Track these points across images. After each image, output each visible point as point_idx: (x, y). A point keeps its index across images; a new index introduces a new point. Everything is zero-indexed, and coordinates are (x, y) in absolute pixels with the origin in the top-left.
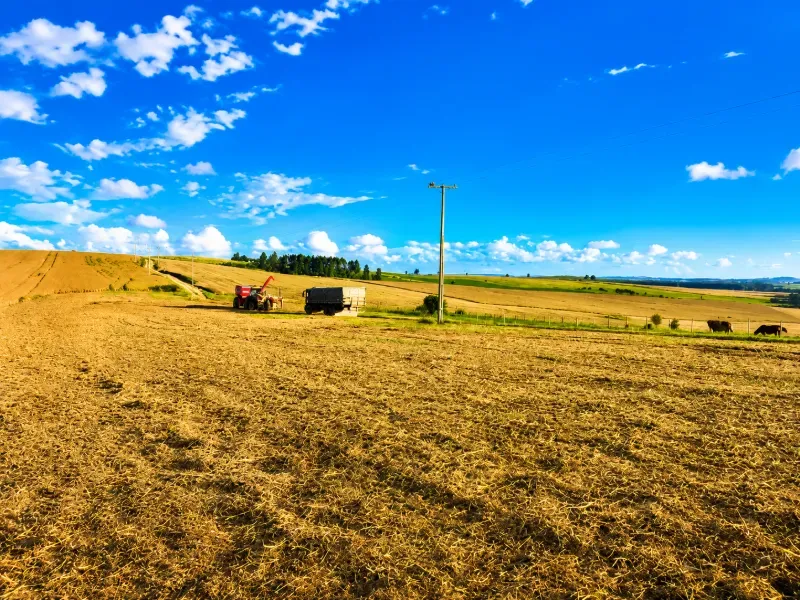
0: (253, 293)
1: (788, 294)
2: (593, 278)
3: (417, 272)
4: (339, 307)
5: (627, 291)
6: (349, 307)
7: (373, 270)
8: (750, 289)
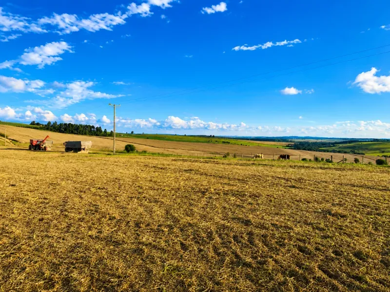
0: (38, 143)
1: (293, 143)
2: (214, 136)
3: (132, 132)
4: (80, 149)
5: (227, 142)
6: (84, 149)
7: (109, 131)
8: (279, 141)
